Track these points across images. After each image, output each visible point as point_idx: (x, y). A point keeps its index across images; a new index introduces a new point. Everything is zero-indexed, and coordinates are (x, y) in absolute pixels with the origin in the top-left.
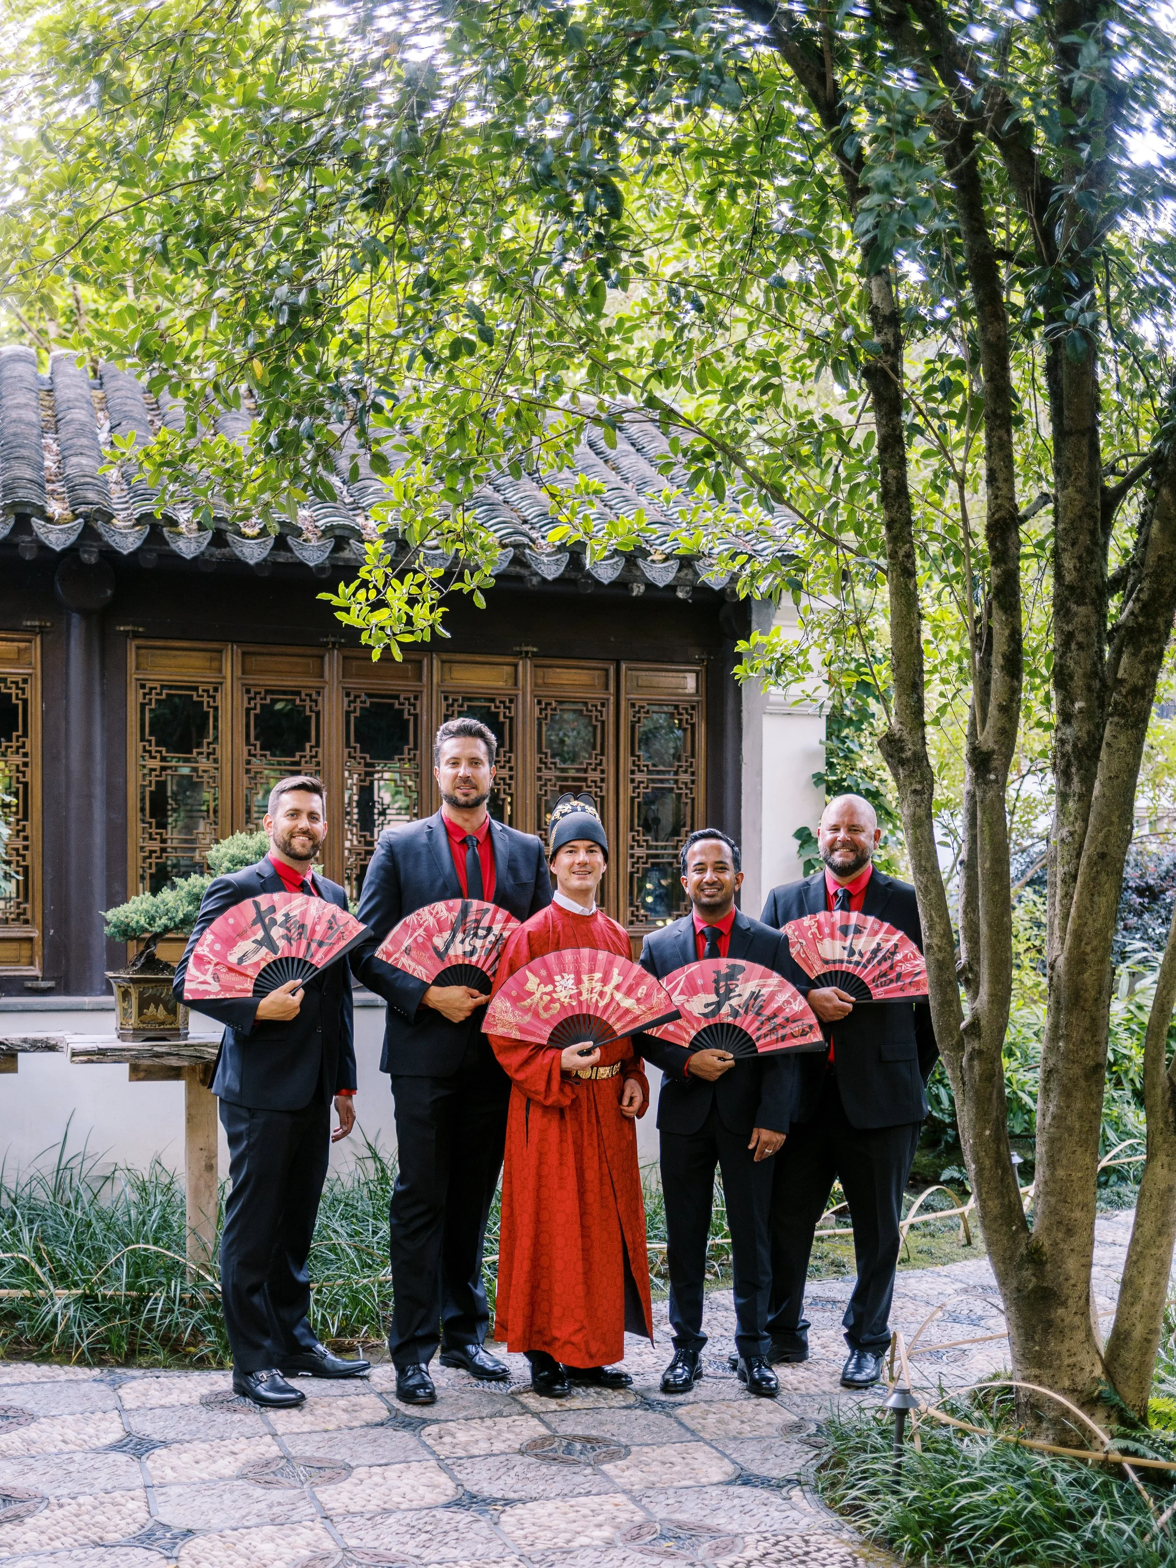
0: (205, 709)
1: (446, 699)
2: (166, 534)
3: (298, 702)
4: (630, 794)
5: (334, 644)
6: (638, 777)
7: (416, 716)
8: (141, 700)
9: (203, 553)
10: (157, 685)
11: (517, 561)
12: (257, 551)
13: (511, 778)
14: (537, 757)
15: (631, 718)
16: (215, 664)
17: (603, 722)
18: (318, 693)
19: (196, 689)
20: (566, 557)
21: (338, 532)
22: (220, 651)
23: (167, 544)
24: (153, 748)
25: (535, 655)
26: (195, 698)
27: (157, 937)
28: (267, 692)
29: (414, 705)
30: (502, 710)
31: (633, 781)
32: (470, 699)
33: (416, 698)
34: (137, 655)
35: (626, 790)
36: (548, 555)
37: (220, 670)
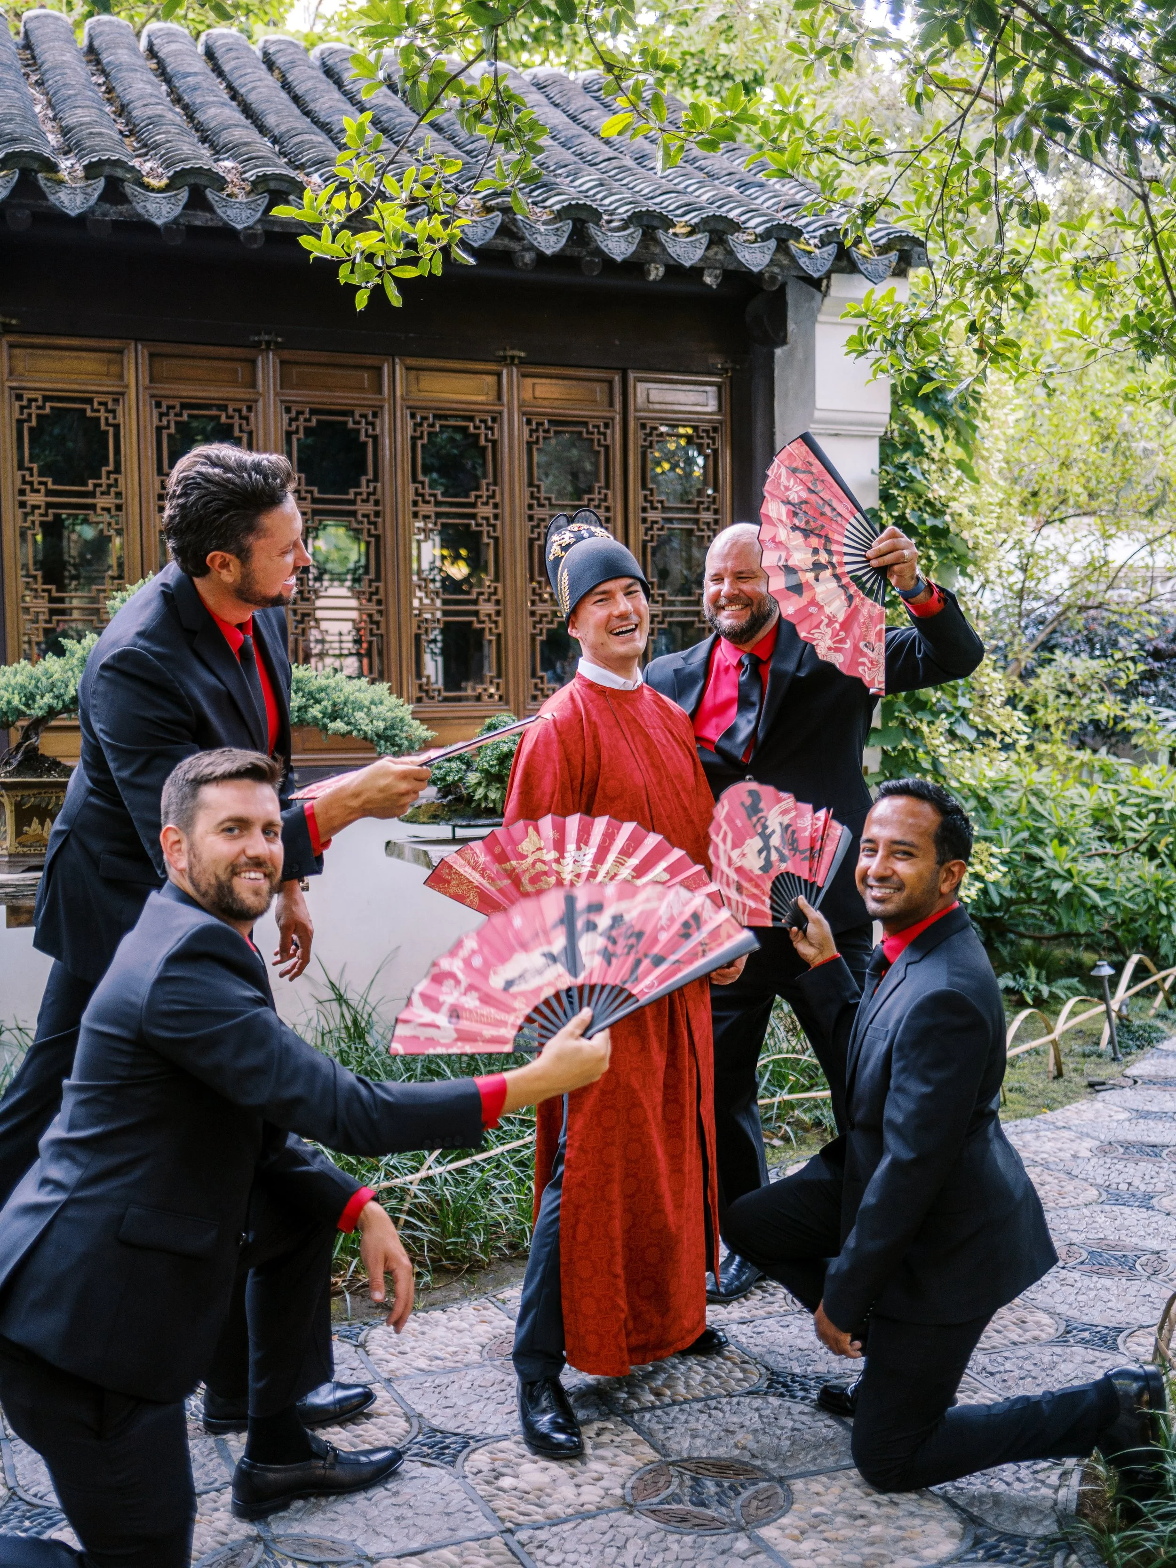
0: (103, 427)
1: (413, 416)
2: (42, 182)
3: (223, 419)
4: (642, 537)
5: (268, 343)
6: (651, 515)
7: (375, 438)
8: (17, 415)
9: (92, 210)
10: (38, 395)
11: (504, 231)
12: (166, 208)
13: (496, 517)
14: (527, 492)
15: (641, 442)
16: (114, 369)
17: (607, 448)
18: (250, 409)
19: (90, 401)
20: (567, 226)
21: (273, 185)
22: (120, 352)
23: (44, 197)
24: (36, 479)
25: (523, 362)
26: (89, 413)
27: (39, 725)
28: (184, 406)
29: (373, 424)
30: (483, 430)
31: (644, 520)
32: (446, 417)
33: (375, 415)
34: (10, 357)
35: (637, 530)
36: (545, 223)
37: (121, 377)
